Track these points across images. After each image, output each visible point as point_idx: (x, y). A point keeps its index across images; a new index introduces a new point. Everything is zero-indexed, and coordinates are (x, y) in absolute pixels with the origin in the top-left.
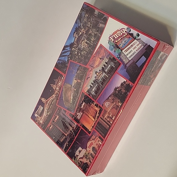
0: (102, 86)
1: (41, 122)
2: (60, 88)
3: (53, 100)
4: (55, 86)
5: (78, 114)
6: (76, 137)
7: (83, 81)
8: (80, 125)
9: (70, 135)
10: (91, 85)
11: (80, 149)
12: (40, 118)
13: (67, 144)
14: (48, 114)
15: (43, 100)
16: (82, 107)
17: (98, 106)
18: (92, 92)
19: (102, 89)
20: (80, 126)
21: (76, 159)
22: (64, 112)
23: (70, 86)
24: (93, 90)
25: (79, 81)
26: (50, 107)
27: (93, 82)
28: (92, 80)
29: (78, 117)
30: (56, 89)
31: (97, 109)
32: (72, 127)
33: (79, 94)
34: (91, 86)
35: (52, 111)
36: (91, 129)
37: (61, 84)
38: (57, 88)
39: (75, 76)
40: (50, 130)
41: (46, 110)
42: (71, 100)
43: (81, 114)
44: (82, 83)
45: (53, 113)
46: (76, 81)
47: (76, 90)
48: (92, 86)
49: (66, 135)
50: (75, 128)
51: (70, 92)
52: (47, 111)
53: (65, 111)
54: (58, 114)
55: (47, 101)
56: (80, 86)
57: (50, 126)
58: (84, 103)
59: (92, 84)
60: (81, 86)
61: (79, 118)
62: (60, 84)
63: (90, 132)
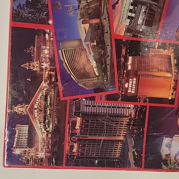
0: (156, 4)
1: (41, 155)
2: (52, 61)
3: (46, 96)
4: (35, 62)
5: (126, 85)
6: (145, 129)
7: (105, 15)
8: (142, 102)
9: (130, 133)
10: (130, 14)
11: (166, 140)
12: (33, 150)
13: (133, 153)
14: (50, 129)
15: (19, 109)
16: (129, 68)
17: (167, 45)
18: (139, 27)
19: (159, 10)
20: (145, 104)
21: (169, 162)
22: (90, 102)
23: (76, 43)
24: (140, 21)
25: (95, 21)
26: (45, 112)
27: (132, 7)
28: (127, 5)
29: (129, 91)
30: (42, 70)
31: (165, 52)
32: (126, 117)
33: (109, 48)
34: (129, 17)
35: (58, 117)
36: (172, 94)
37: (49, 50)
38: (45, 65)
39: (79, 17)
40: (76, 154)
41: (38, 126)
42: (95, 70)
43: (134, 82)
44: (105, 22)
45: (61, 120)
46: (87, 26)
47: (95, 44)
48: (133, 15)
49: (122, 138)
50: (133, 114)
51: (83, 56)
52: (44, 126)
53: (93, 99)
54: (77, 114)
55: (32, 106)
56: (103, 30)
57: (72, 147)
58: (130, 58)
59: (131, 11)
60: (107, 28)
61: (133, 92)
62: (46, 52)
63: (172, 101)
